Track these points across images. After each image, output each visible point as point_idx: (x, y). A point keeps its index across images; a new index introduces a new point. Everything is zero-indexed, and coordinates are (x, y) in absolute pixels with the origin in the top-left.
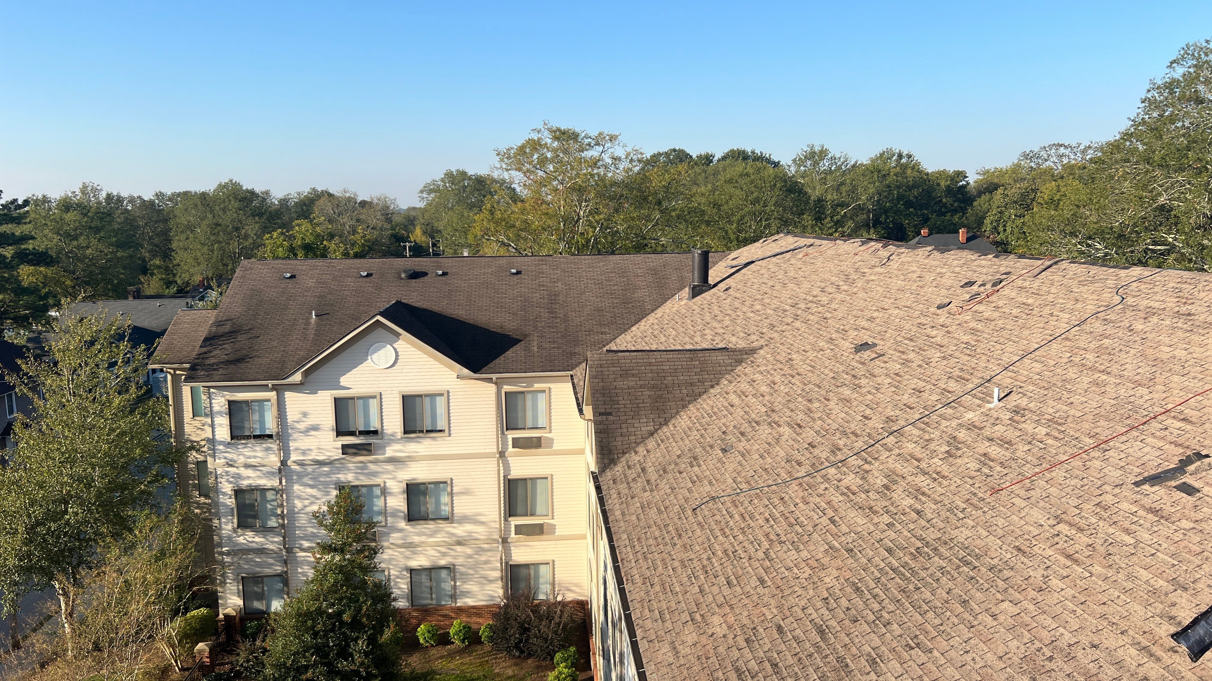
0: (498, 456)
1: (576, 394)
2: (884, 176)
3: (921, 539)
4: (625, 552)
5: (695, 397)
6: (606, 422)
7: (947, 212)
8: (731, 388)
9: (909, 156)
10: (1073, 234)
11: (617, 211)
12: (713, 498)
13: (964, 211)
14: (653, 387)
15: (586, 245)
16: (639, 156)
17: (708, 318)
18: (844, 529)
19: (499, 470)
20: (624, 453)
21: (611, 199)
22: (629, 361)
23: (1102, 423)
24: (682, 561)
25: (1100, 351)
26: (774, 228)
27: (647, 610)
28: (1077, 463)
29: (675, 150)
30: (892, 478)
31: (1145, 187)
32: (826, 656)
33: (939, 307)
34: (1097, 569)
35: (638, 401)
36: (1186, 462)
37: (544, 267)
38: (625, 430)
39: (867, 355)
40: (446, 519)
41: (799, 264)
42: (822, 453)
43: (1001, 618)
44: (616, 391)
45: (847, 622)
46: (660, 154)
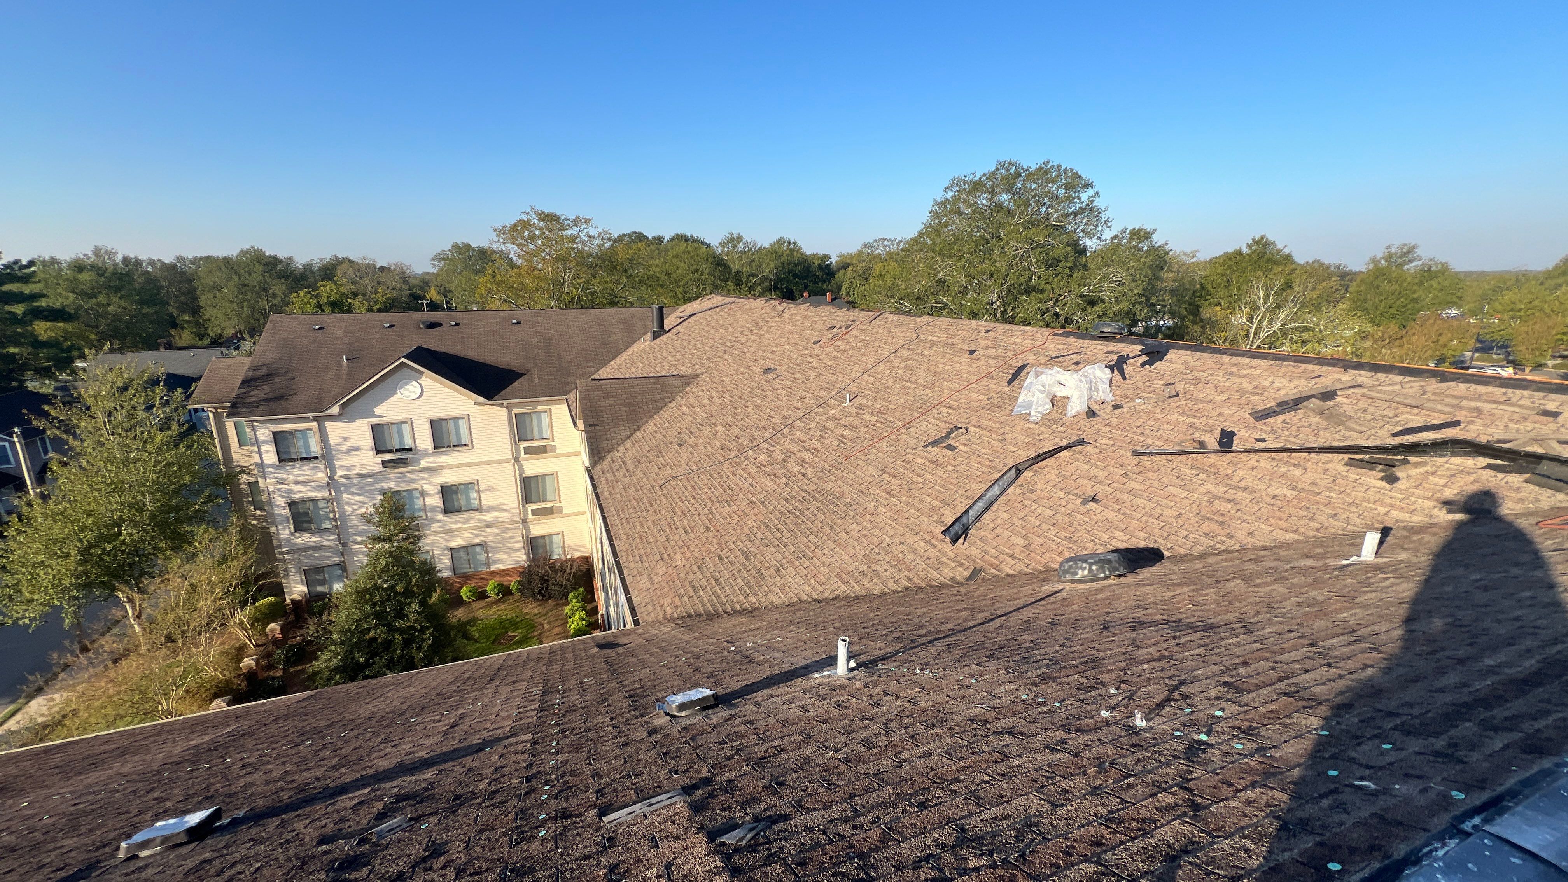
0: (513, 461)
1: (570, 412)
2: (780, 256)
3: (805, 491)
4: (613, 519)
5: (658, 410)
6: (594, 431)
7: (819, 282)
8: (683, 402)
9: (795, 243)
10: (892, 297)
11: (594, 276)
12: (674, 478)
13: (829, 281)
14: (629, 404)
15: (571, 302)
16: (609, 236)
17: (665, 354)
18: (759, 489)
19: (515, 472)
20: (609, 452)
21: (589, 267)
22: (609, 386)
23: (907, 412)
24: (653, 521)
25: (906, 368)
26: (708, 290)
27: (631, 556)
28: (893, 437)
29: (635, 233)
30: (788, 454)
31: (931, 267)
32: (750, 570)
33: (814, 343)
34: (904, 499)
35: (617, 415)
36: (950, 432)
37: (539, 318)
38: (609, 436)
39: (771, 376)
40: (476, 510)
41: (726, 316)
42: (744, 442)
43: (852, 534)
44: (601, 408)
45: (762, 548)
46: (624, 235)
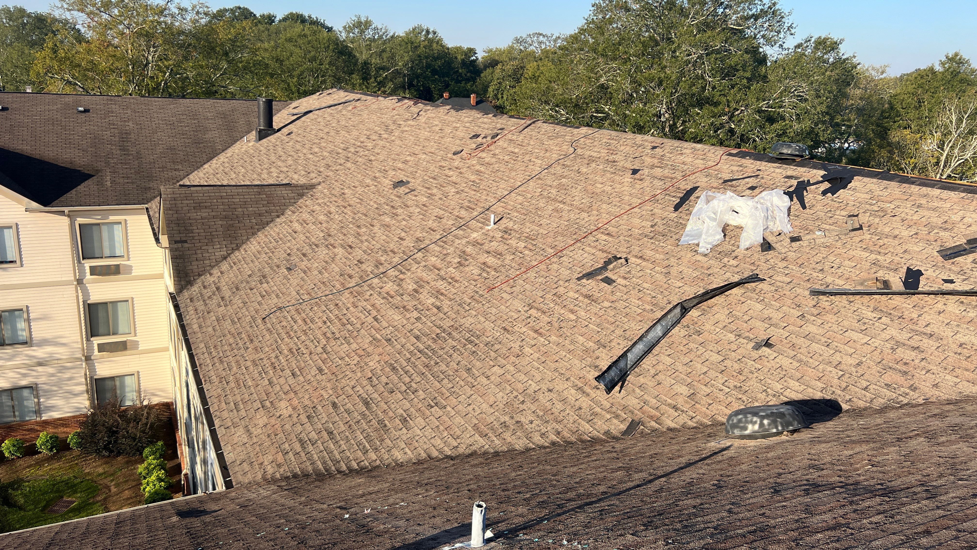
0: (75, 283)
1: (152, 224)
2: (416, 47)
3: (439, 327)
4: (202, 358)
5: (263, 225)
6: (181, 249)
7: (462, 81)
8: (294, 217)
9: (435, 33)
10: (547, 103)
11: (186, 59)
12: (280, 309)
13: (474, 80)
14: (226, 217)
15: (157, 88)
16: (205, 9)
17: (273, 158)
18: (385, 324)
19: (77, 297)
20: (200, 275)
21: (181, 47)
22: (201, 195)
23: (560, 238)
24: (254, 361)
25: (560, 187)
26: (329, 84)
27: (224, 403)
28: (543, 266)
29: (239, 8)
30: (420, 283)
31: (592, 70)
32: (370, 421)
33: (455, 154)
34: (553, 338)
35: (210, 230)
36: (607, 263)
37: (114, 106)
38: (200, 255)
39: (402, 190)
40: (25, 343)
41: (349, 115)
42: (368, 267)
43: (493, 378)
44: (191, 221)
45: (386, 394)
46: (226, 10)
